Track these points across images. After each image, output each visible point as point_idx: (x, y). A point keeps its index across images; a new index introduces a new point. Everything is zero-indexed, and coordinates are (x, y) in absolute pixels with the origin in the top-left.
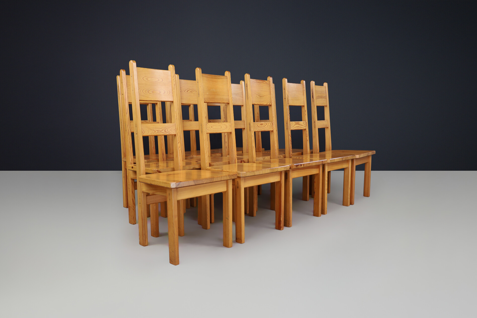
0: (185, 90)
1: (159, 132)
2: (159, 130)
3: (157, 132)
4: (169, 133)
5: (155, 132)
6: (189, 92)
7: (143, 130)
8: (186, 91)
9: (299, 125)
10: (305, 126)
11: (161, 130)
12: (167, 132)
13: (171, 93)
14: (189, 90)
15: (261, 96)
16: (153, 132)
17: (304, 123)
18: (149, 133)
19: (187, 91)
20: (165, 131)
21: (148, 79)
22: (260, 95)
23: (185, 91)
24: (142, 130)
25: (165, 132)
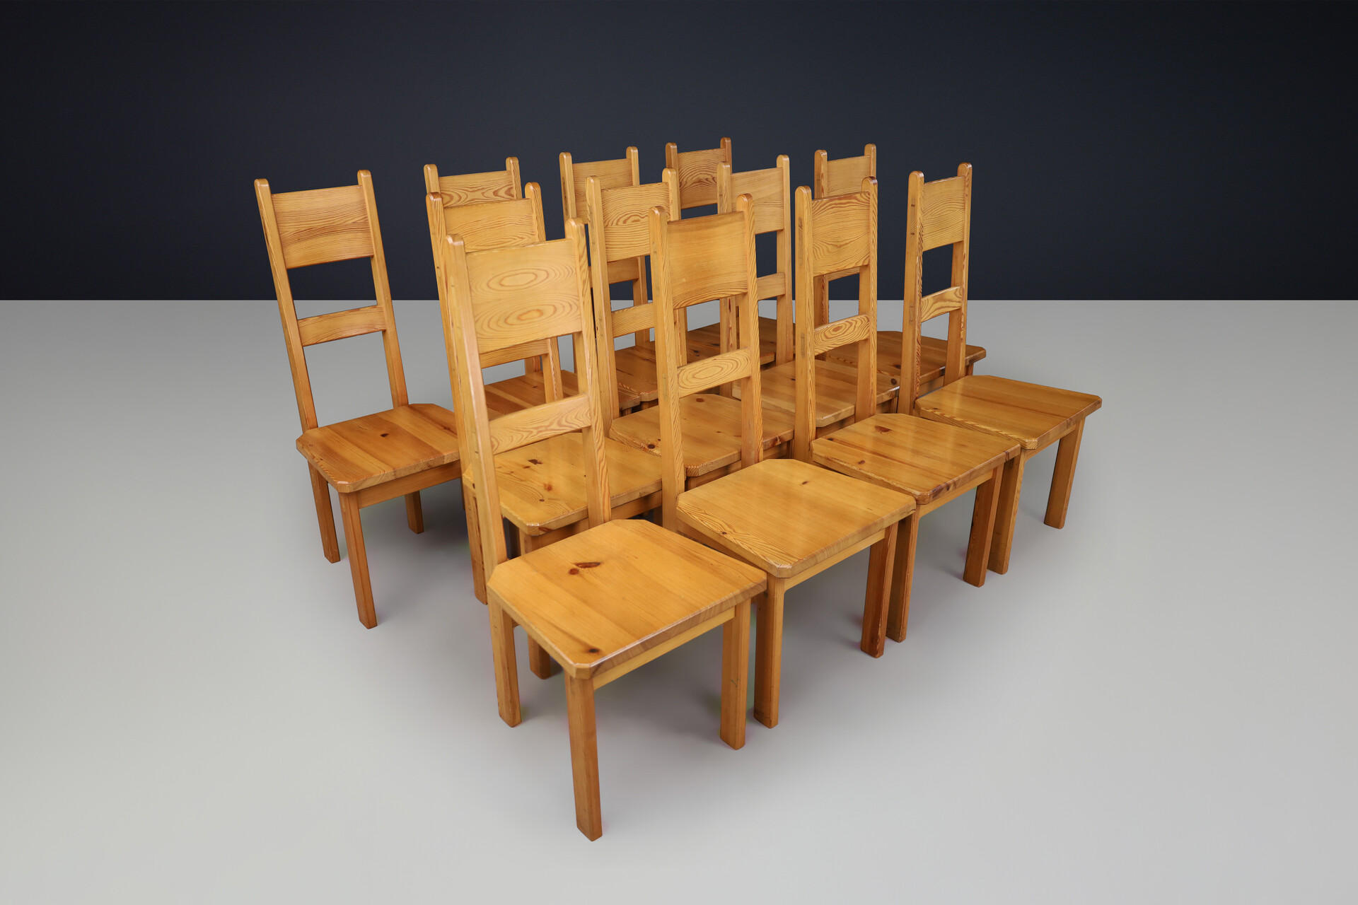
0: (618, 221)
1: (541, 431)
2: (541, 427)
3: (535, 432)
4: (571, 427)
5: (531, 432)
6: (629, 222)
7: (496, 439)
8: (621, 223)
9: (945, 300)
10: (958, 299)
11: (547, 424)
12: (565, 426)
13: (575, 308)
14: (629, 218)
15: (841, 246)
16: (525, 434)
17: (958, 293)
18: (512, 440)
19: (625, 222)
20: (559, 424)
21: (503, 283)
22: (838, 244)
23: (617, 224)
24: (492, 439)
25: (558, 428)
